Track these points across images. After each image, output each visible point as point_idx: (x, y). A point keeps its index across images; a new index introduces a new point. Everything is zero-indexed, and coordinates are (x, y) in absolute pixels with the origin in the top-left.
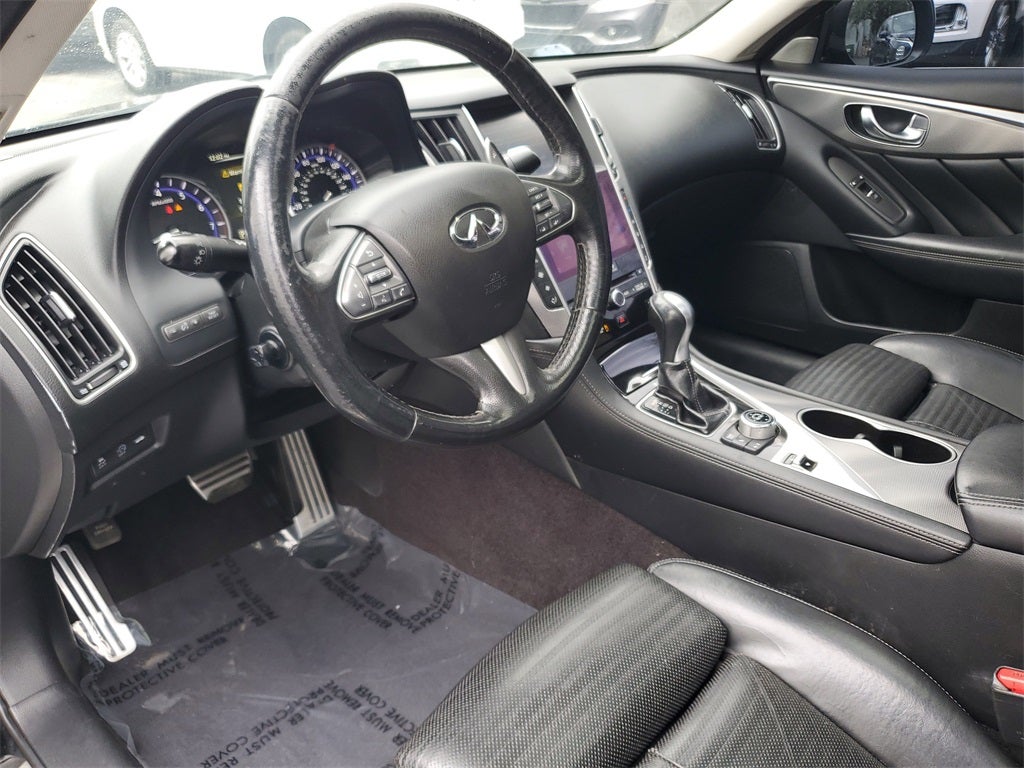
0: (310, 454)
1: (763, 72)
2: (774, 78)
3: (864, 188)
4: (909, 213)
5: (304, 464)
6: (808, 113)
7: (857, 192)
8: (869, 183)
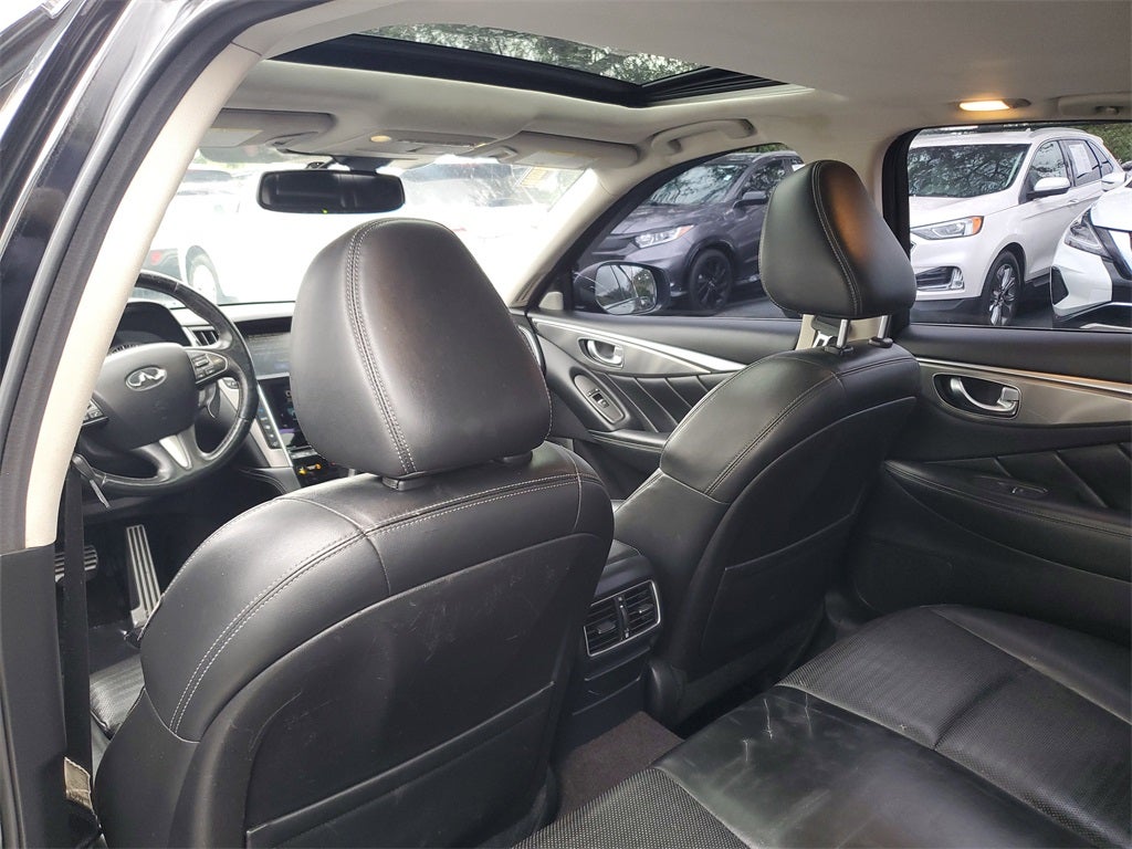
0: (152, 566)
1: (529, 315)
2: (537, 319)
3: (597, 397)
4: (628, 416)
5: (145, 573)
6: (560, 342)
7: (591, 400)
8: (602, 393)
